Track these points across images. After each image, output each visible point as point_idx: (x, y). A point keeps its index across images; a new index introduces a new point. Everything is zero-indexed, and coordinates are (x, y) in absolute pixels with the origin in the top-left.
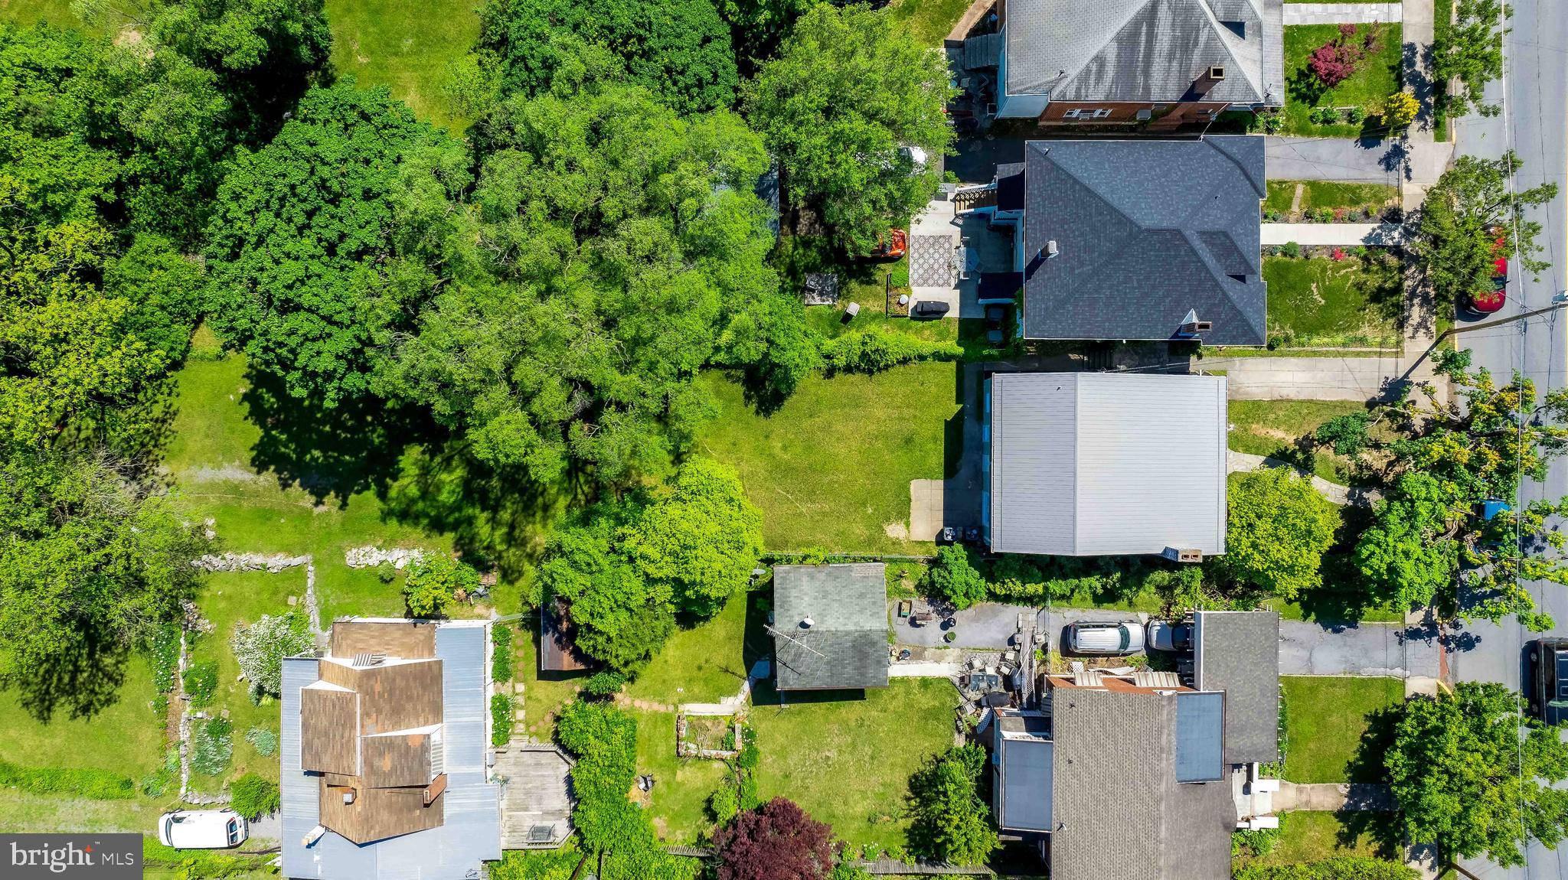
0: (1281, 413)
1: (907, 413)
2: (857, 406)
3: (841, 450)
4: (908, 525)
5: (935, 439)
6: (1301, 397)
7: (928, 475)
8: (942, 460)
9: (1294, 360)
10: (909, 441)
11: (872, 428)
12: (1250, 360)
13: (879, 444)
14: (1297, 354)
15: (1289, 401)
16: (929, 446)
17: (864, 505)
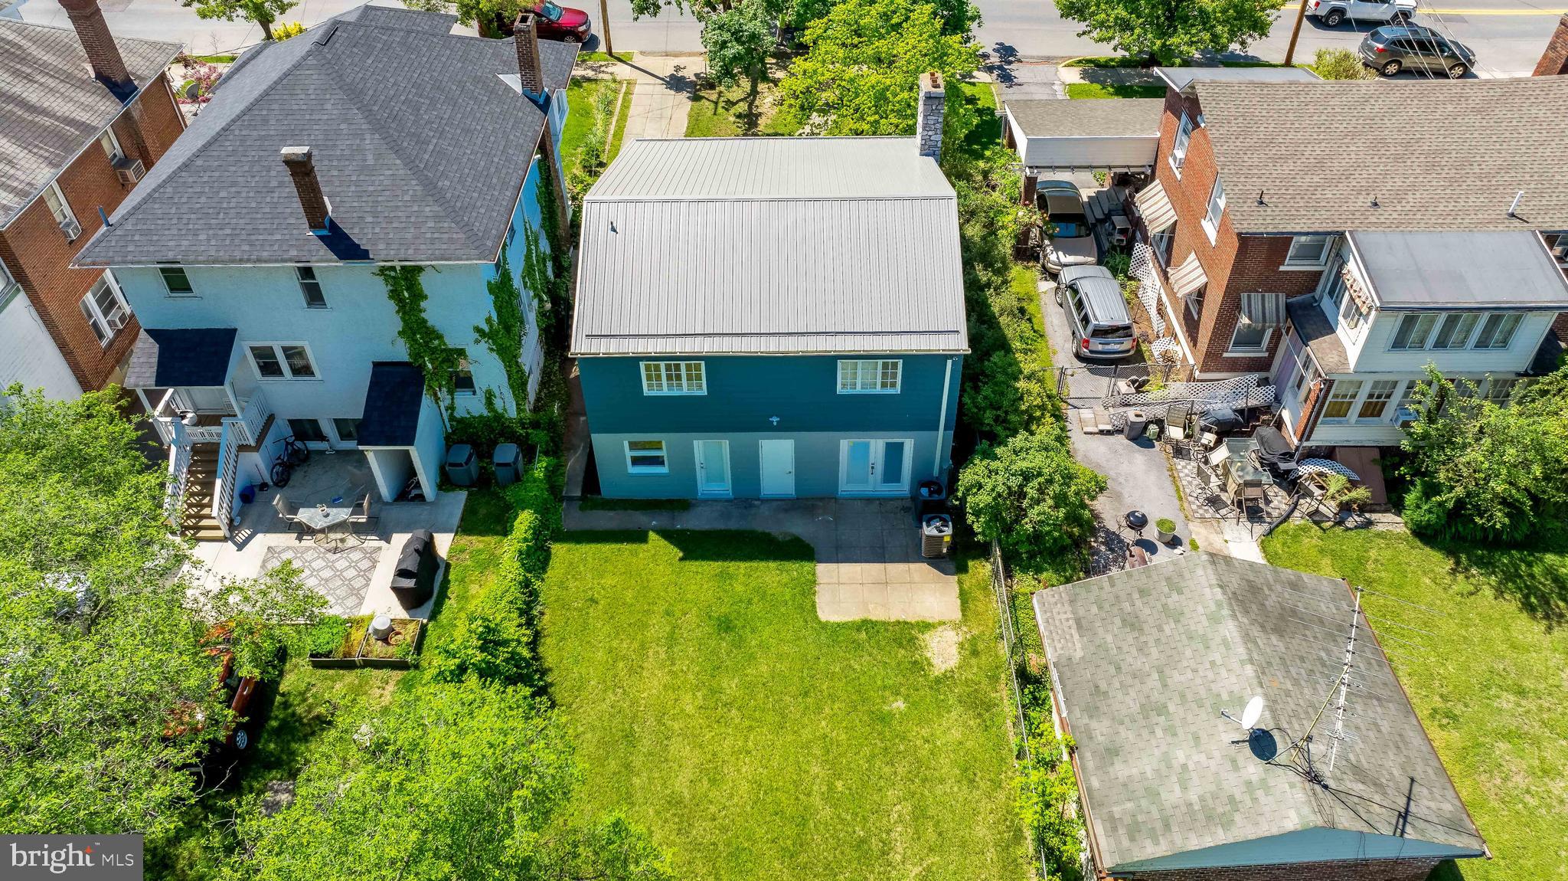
1: (657, 627)
2: (630, 738)
3: (741, 776)
4: (926, 626)
5: (723, 576)
7: (808, 588)
8: (772, 565)
10: (725, 625)
11: (689, 703)
13: (731, 686)
16: (739, 588)
17: (884, 719)
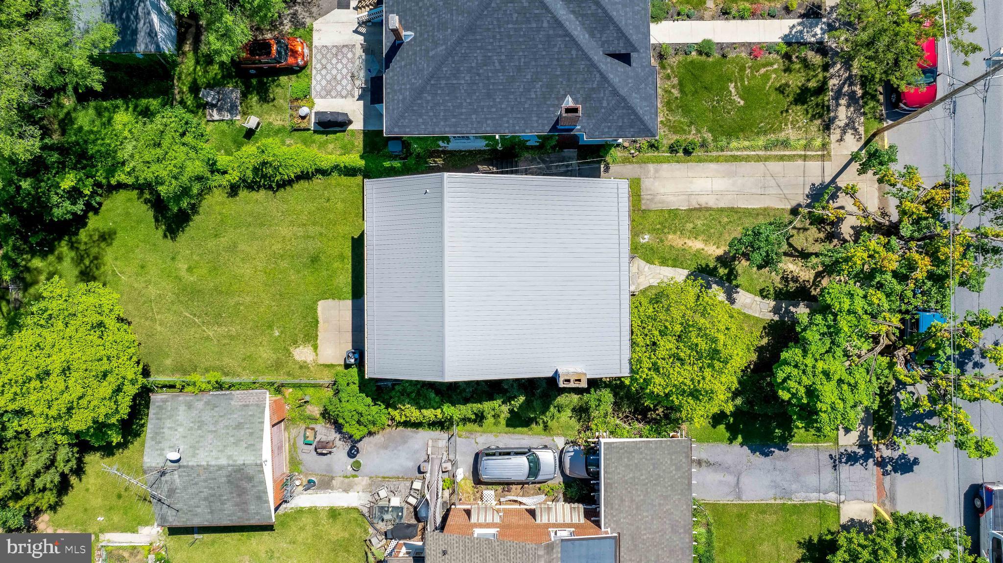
0: (699, 223)
1: (312, 230)
2: (262, 225)
3: (246, 270)
4: (315, 348)
5: (342, 257)
6: (722, 205)
7: (334, 294)
8: (350, 280)
9: (713, 166)
10: (315, 260)
11: (277, 247)
12: (665, 166)
13: (284, 264)
14: (716, 160)
15: (708, 209)
16: (336, 265)
17: (270, 327)
